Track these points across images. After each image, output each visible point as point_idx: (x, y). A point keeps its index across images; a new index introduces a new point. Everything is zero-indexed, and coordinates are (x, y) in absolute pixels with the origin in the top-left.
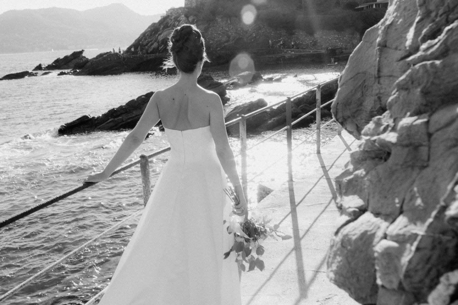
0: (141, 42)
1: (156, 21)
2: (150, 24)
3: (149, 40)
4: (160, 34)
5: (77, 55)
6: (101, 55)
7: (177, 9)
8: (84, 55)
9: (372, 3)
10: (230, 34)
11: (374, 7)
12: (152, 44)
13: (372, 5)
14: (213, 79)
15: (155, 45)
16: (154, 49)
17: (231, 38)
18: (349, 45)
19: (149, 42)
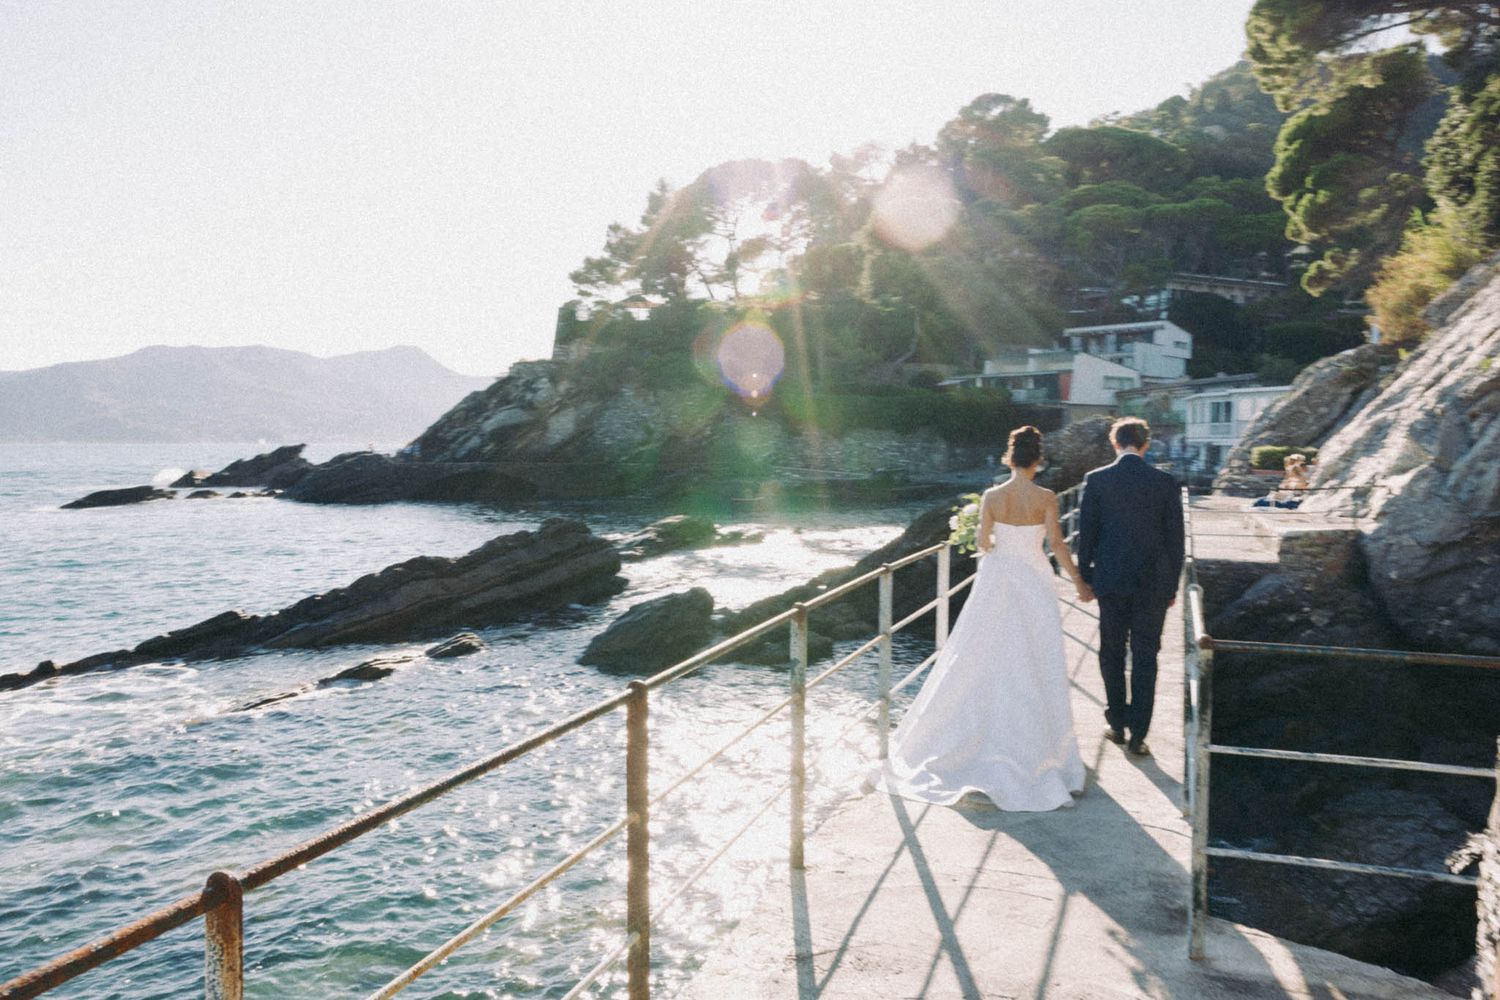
0: (440, 434)
1: (483, 387)
2: (466, 393)
3: (463, 429)
4: (488, 418)
5: (289, 454)
6: (341, 458)
7: (531, 363)
8: (303, 455)
9: (972, 376)
10: (652, 426)
11: (979, 384)
12: (469, 438)
13: (974, 381)
14: (588, 531)
15: (475, 441)
16: (471, 451)
17: (656, 435)
18: (923, 464)
19: (460, 434)
